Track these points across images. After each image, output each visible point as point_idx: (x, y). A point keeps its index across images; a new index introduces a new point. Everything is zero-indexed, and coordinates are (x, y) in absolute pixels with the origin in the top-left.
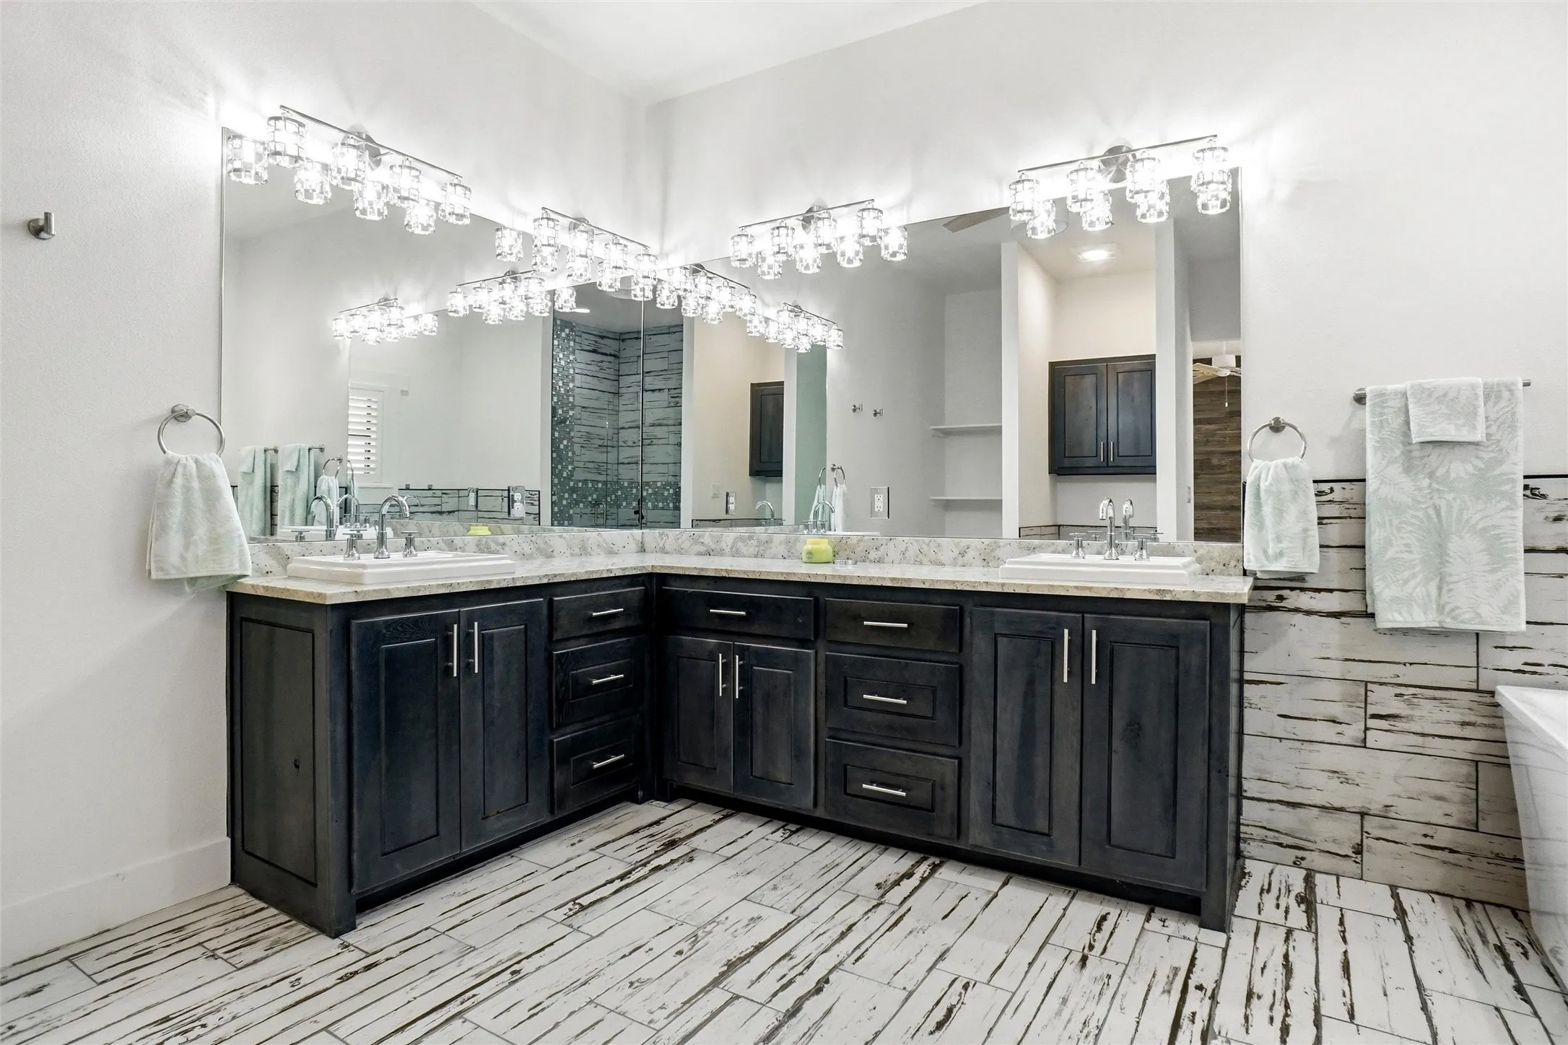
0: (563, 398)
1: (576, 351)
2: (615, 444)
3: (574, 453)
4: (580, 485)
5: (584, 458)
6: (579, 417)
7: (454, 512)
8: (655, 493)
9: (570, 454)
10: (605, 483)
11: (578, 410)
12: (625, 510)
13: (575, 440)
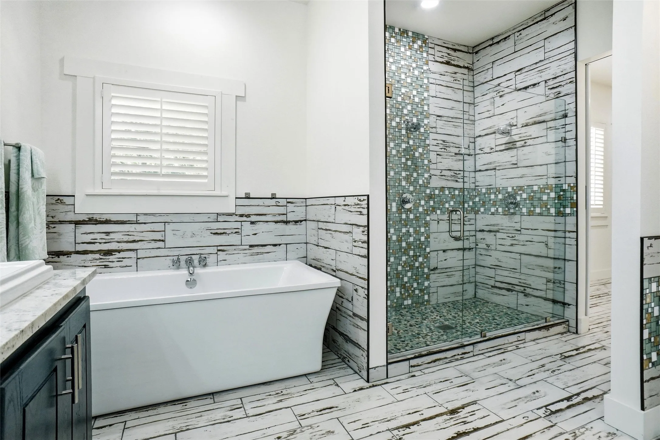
0: (418, 107)
1: (430, 62)
2: (472, 152)
3: (430, 161)
4: (437, 192)
5: (440, 166)
6: (434, 126)
7: (301, 221)
8: (531, 198)
9: (426, 162)
10: (462, 190)
11: (433, 119)
12: (483, 216)
13: (431, 148)
